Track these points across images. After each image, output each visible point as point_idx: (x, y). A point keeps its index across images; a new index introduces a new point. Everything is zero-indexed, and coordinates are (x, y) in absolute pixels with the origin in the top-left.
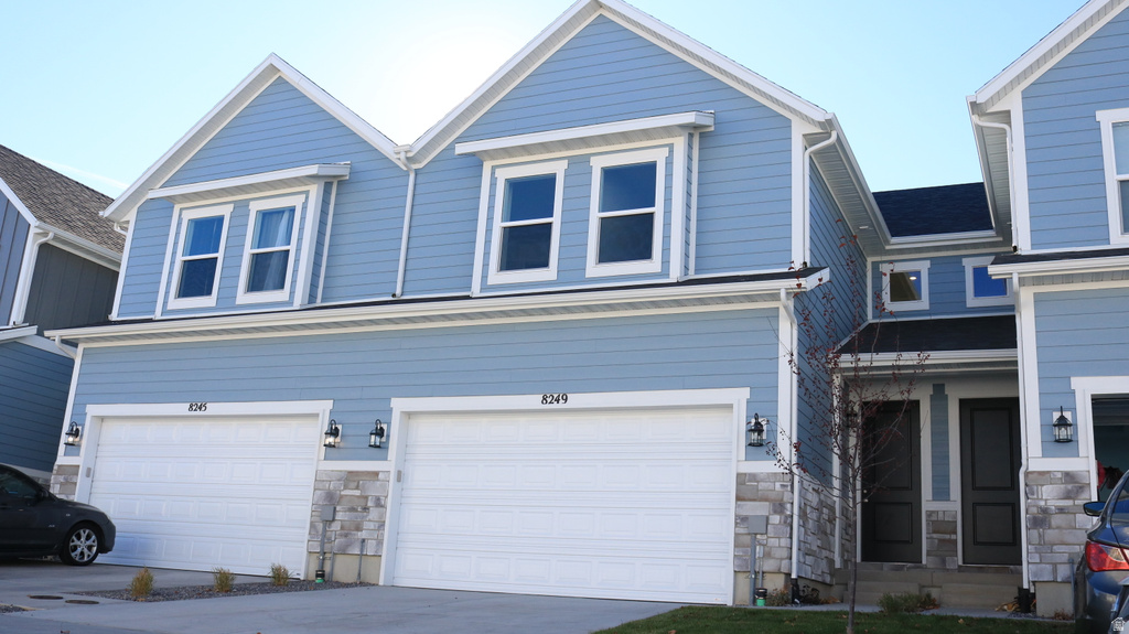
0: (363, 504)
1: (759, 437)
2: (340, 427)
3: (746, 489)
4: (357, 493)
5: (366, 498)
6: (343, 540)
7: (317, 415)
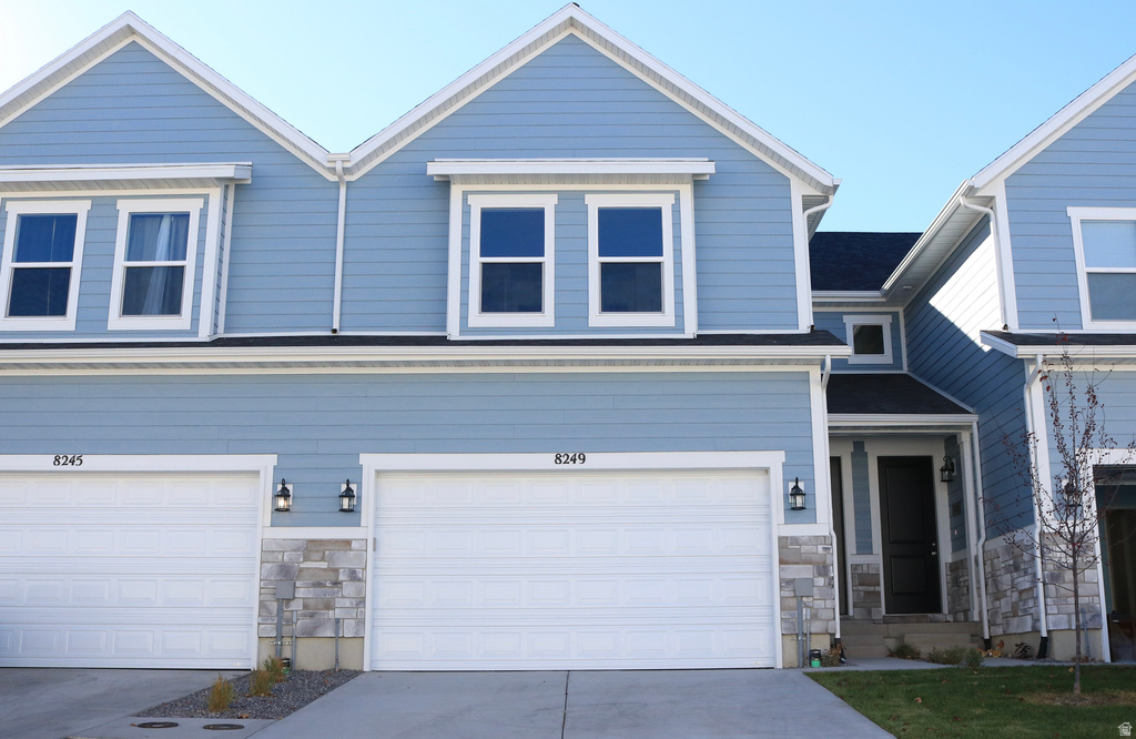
0: (334, 579)
1: (797, 501)
2: (290, 487)
3: (789, 552)
4: (324, 565)
5: (336, 571)
6: (308, 621)
7: (258, 472)
